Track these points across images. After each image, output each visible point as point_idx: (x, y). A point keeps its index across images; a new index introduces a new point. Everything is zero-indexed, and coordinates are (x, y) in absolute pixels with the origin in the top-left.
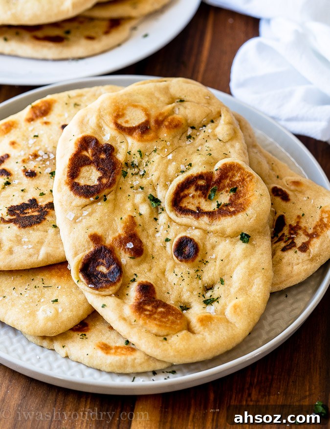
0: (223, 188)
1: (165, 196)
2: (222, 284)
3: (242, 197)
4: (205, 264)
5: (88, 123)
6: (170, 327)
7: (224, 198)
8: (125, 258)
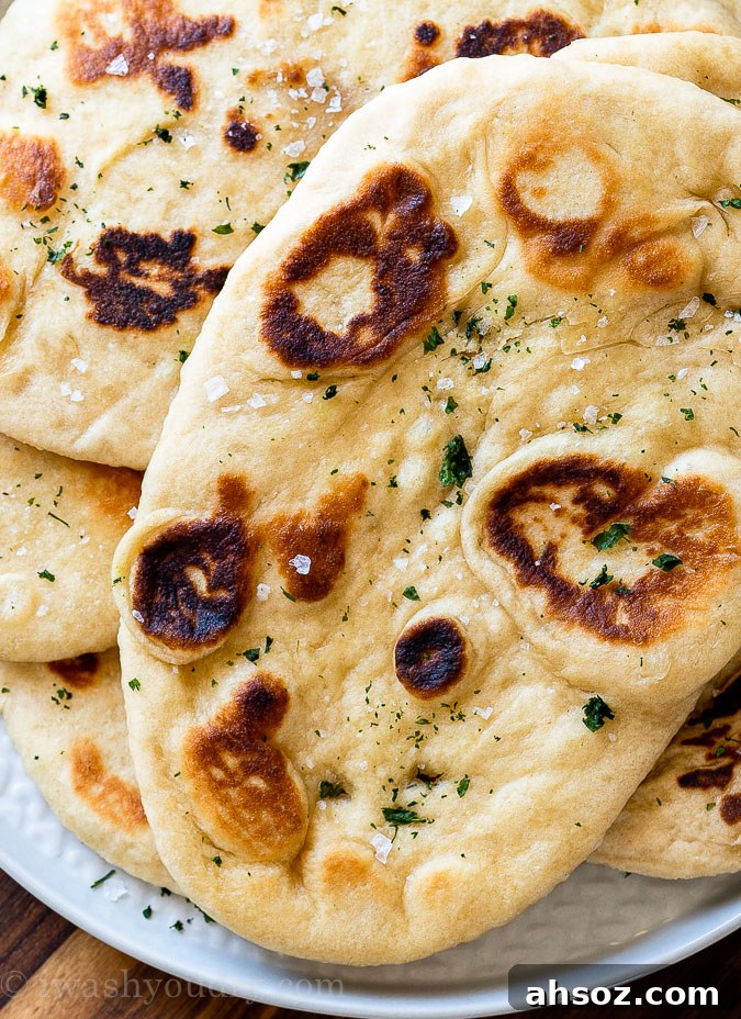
0: (649, 539)
1: (494, 467)
2: (459, 792)
3: (675, 595)
4: (452, 718)
5: (446, 122)
6: (247, 842)
7: (631, 565)
8: (271, 586)
